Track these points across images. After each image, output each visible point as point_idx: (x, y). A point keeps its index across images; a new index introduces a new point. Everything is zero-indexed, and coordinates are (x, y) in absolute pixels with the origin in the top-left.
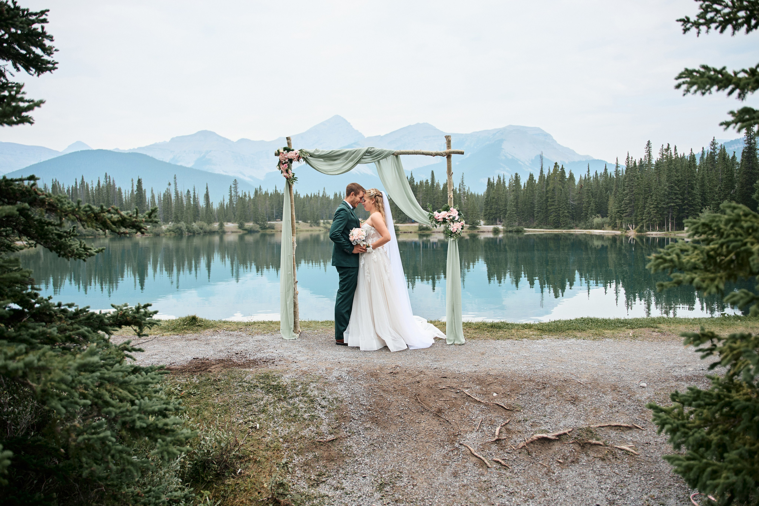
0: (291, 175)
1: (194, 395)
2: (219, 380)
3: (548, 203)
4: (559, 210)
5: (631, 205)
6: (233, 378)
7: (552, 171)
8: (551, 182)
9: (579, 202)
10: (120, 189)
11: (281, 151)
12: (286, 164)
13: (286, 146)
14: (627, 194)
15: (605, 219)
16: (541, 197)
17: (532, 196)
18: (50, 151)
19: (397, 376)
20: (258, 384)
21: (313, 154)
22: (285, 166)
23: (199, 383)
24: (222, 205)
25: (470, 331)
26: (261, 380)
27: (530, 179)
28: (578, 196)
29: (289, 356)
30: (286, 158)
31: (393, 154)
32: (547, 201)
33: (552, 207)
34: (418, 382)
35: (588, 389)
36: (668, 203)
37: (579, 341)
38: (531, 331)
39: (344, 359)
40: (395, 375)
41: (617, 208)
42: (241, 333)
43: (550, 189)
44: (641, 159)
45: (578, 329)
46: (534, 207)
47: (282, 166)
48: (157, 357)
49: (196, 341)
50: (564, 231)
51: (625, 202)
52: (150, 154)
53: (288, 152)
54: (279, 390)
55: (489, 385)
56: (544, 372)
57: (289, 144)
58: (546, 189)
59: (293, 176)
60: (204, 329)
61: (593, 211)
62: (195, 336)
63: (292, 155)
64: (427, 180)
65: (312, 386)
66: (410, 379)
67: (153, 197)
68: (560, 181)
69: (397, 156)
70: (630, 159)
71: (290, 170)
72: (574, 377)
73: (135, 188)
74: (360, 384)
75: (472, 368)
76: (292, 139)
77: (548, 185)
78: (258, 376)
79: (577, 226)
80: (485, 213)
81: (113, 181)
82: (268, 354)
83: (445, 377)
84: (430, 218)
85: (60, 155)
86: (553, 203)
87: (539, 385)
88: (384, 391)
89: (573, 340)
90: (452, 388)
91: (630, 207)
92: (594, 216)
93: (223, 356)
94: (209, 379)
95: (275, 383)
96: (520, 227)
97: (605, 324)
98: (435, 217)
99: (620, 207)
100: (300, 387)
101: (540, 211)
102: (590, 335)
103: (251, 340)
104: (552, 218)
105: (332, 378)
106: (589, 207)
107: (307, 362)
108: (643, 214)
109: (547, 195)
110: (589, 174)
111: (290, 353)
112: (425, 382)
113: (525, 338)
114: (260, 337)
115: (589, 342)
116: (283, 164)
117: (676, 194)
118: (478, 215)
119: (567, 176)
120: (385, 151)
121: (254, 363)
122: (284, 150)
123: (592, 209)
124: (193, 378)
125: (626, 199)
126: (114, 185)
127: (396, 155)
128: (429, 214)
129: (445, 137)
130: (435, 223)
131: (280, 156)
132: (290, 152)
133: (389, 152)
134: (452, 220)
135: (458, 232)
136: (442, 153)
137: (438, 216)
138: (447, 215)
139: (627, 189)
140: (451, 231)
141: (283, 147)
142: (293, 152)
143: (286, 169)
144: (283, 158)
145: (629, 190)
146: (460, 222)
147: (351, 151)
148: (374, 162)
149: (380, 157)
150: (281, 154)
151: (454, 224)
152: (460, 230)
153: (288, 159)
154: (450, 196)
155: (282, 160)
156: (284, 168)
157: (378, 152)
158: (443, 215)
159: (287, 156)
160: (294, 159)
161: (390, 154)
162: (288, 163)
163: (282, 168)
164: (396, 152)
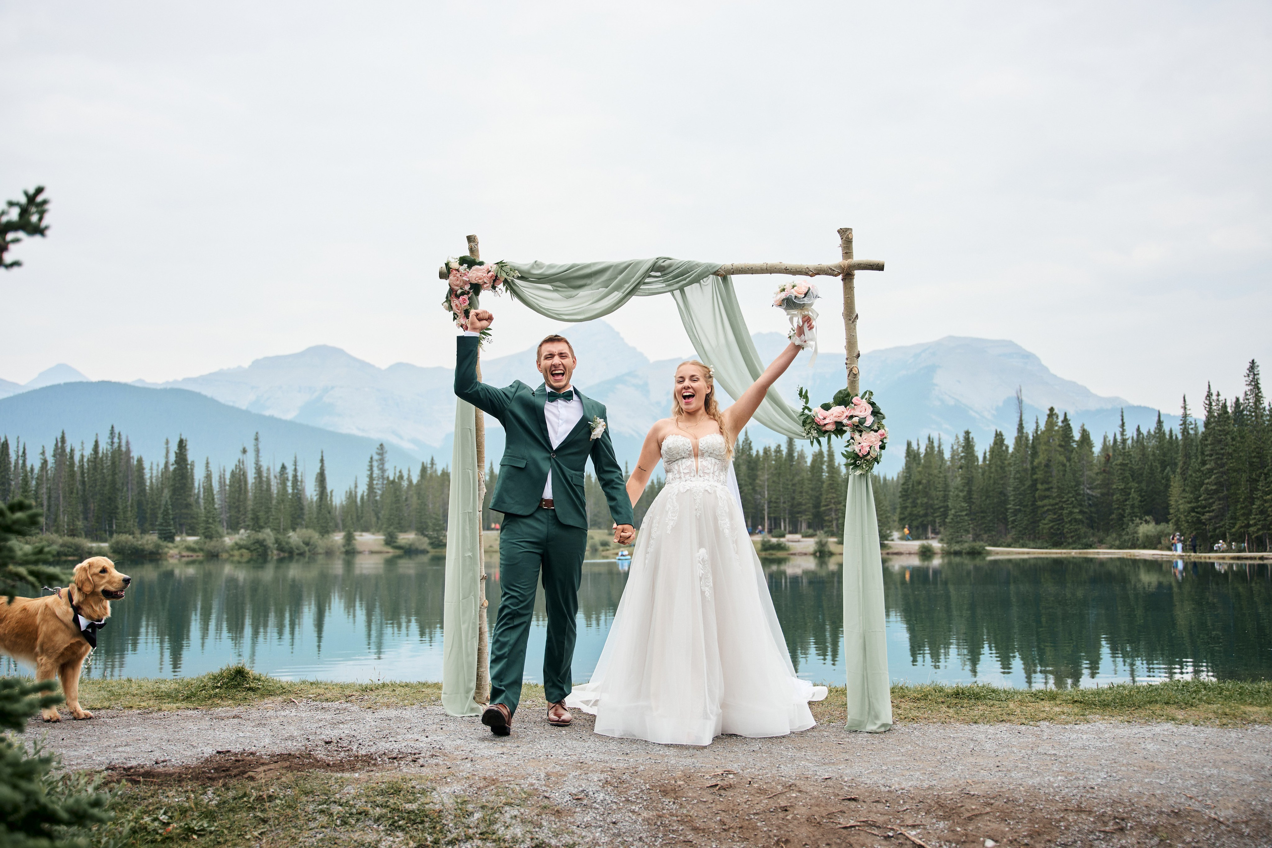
1: (199, 836)
2: (271, 798)
3: (1037, 494)
4: (1062, 508)
5: (1221, 495)
6: (306, 794)
7: (1042, 426)
8: (1042, 448)
9: (1104, 491)
10: (140, 461)
11: (455, 265)
12: (466, 297)
13: (467, 253)
14: (1211, 471)
15: (1162, 527)
16: (1021, 481)
17: (1002, 478)
19: (730, 793)
20: (369, 808)
21: (529, 273)
22: (463, 302)
23: (217, 806)
24: (351, 496)
25: (902, 705)
26: (379, 799)
27: (995, 443)
28: (1100, 477)
29: (457, 749)
30: (465, 283)
31: (716, 273)
32: (1033, 487)
33: (1046, 501)
34: (785, 809)
35: (1242, 835)
37: (1184, 728)
38: (1057, 705)
39: (594, 755)
40: (722, 792)
41: (1190, 502)
42: (349, 705)
43: (1040, 463)
44: (1238, 399)
45: (1175, 703)
46: (1006, 502)
47: (455, 302)
48: (128, 749)
49: (236, 721)
50: (1074, 553)
51: (1206, 489)
53: (470, 267)
54: (422, 822)
55: (970, 819)
56: (1115, 792)
57: (471, 250)
58: (1032, 463)
60: (263, 696)
61: (1136, 510)
62: (236, 711)
63: (480, 274)
65: (508, 815)
66: (765, 802)
67: (209, 477)
68: (1060, 446)
69: (725, 279)
70: (1214, 397)
72: (1196, 806)
73: (172, 458)
74: (633, 812)
75: (922, 781)
76: (480, 239)
77: (1035, 454)
78: (373, 789)
79: (1101, 543)
81: (128, 443)
82: (403, 745)
83: (854, 800)
84: (804, 423)
86: (1047, 493)
87: (1105, 824)
88: (695, 829)
89: (1170, 726)
90: (874, 825)
91: (1220, 499)
92: (1138, 521)
93: (293, 747)
94: (245, 795)
95: (414, 806)
96: (978, 545)
97: (1241, 694)
98: (817, 419)
99: (1197, 499)
100: (477, 815)
101: (1020, 510)
102: (1210, 715)
103: (369, 716)
104: (1045, 525)
105: (560, 798)
106: (1126, 500)
107: (499, 760)
108: (1250, 513)
109: (1035, 477)
110: (1124, 430)
111: (459, 742)
112: (802, 811)
113: (1044, 719)
114: (392, 713)
115: (1210, 732)
116: (458, 297)
119: (1077, 436)
120: (698, 265)
121: (368, 761)
122: (461, 264)
123: (1133, 507)
124: (205, 793)
125: (1210, 483)
126: (128, 451)
127: (724, 275)
128: (803, 414)
129: (839, 231)
130: (816, 435)
131: (451, 277)
132: (474, 268)
133: (707, 267)
134: (857, 426)
135: (873, 454)
136: (831, 269)
137: (824, 419)
138: (845, 415)
139: (1211, 460)
140: (856, 454)
141: (458, 257)
142: (482, 267)
143: (465, 308)
144: (458, 282)
145: (1216, 463)
146: (876, 431)
147: (617, 266)
148: (672, 291)
149: (685, 279)
150: (455, 272)
151: (863, 436)
152: (878, 450)
153: (471, 284)
154: (851, 370)
155: (456, 288)
156: (459, 305)
157: (679, 268)
158: (835, 415)
159: (468, 277)
160: (483, 284)
161: (709, 272)
162: (468, 293)
163: (456, 305)
164: (724, 267)
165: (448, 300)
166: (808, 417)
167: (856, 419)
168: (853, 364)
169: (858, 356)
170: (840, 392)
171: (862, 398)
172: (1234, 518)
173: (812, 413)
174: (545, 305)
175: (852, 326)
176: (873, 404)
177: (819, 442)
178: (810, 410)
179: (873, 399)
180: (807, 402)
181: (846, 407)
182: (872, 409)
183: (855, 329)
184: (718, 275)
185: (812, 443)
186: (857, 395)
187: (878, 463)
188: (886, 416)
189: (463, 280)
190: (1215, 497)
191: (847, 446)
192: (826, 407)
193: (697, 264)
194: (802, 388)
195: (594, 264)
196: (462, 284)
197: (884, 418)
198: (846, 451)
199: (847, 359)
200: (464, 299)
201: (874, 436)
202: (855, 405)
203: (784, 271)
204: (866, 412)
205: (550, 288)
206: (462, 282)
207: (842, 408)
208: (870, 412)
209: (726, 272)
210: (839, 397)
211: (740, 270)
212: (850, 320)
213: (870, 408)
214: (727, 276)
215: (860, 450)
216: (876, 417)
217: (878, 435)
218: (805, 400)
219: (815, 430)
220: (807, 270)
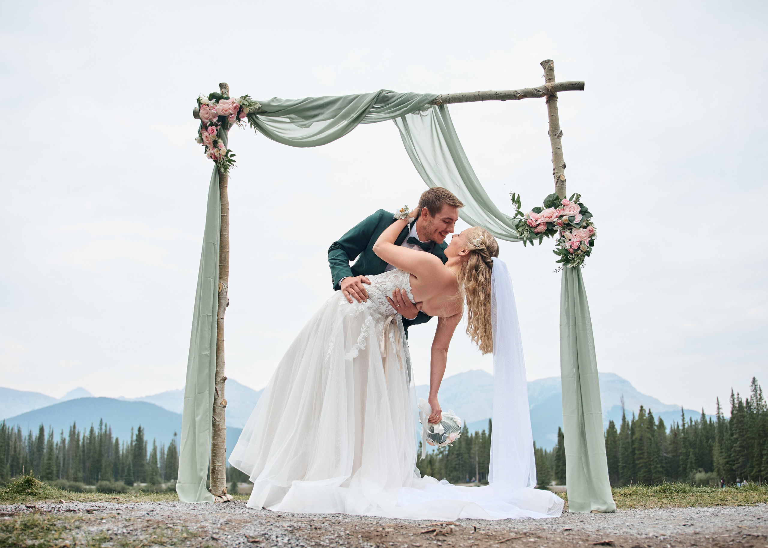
0: (223, 150)
3: (636, 456)
4: (650, 465)
5: (744, 453)
7: (637, 418)
8: (637, 429)
9: (674, 454)
10: (117, 440)
11: (205, 100)
12: (214, 128)
14: (736, 439)
15: (709, 474)
16: (626, 449)
17: (615, 448)
18: (46, 397)
22: (212, 132)
27: (610, 427)
28: (672, 446)
30: (214, 116)
31: (435, 102)
32: (633, 452)
33: (641, 461)
41: (725, 458)
43: (636, 439)
44: (747, 400)
46: (618, 461)
47: (205, 134)
51: (735, 450)
52: (159, 403)
53: (217, 102)
57: (222, 91)
58: (632, 438)
59: (227, 153)
61: (694, 465)
63: (226, 106)
64: (484, 431)
67: (155, 449)
68: (648, 428)
69: (442, 108)
70: (736, 396)
71: (220, 142)
73: (135, 438)
77: (633, 433)
80: (556, 470)
81: (110, 429)
84: (517, 227)
85: (56, 402)
86: (642, 456)
91: (742, 456)
92: (695, 471)
98: (529, 222)
99: (729, 456)
101: (625, 466)
104: (641, 474)
106: (687, 459)
108: (761, 463)
109: (634, 446)
110: (684, 418)
116: (207, 128)
118: (548, 472)
119: (657, 422)
122: (211, 99)
123: (691, 463)
125: (736, 446)
126: (110, 434)
127: (442, 104)
128: (516, 219)
129: (541, 64)
130: (530, 237)
131: (202, 112)
132: (221, 101)
133: (426, 96)
134: (567, 225)
135: (584, 247)
136: (536, 90)
137: (536, 221)
138: (555, 215)
139: (736, 433)
140: (566, 250)
141: (208, 94)
142: (228, 101)
143: (214, 139)
144: (208, 116)
145: (739, 435)
146: (585, 228)
147: (346, 97)
148: (394, 118)
149: (406, 108)
150: (205, 106)
151: (573, 232)
152: (588, 245)
153: (219, 117)
154: (558, 179)
155: (206, 121)
156: (208, 136)
157: (401, 97)
158: (545, 216)
159: (216, 110)
160: (229, 116)
161: (427, 101)
162: (216, 125)
163: (206, 137)
164: (440, 96)
165: (201, 135)
166: (521, 220)
167: (565, 219)
168: (560, 172)
169: (564, 166)
170: (549, 196)
171: (570, 200)
172: (752, 467)
173: (525, 217)
174: (284, 135)
175: (558, 140)
176: (581, 205)
177: (532, 243)
178: (522, 215)
179: (581, 201)
180: (519, 207)
181: (556, 208)
182: (580, 209)
183: (560, 143)
184: (436, 104)
185: (525, 243)
186: (565, 198)
187: (589, 256)
189: (212, 113)
190: (740, 454)
191: (558, 245)
192: (537, 210)
193: (417, 95)
194: (514, 194)
195: (326, 97)
196: (211, 117)
197: (592, 216)
198: (557, 249)
199: (554, 170)
200: (212, 130)
201: (583, 232)
202: (564, 206)
203: (495, 95)
204: (575, 212)
205: (288, 120)
206: (211, 115)
207: (553, 209)
208: (579, 211)
209: (443, 101)
210: (549, 201)
211: (455, 98)
212: (555, 135)
213: (578, 208)
214: (445, 105)
215: (571, 246)
216: (584, 216)
217: (587, 232)
218: (517, 205)
219: (527, 231)
220: (516, 93)
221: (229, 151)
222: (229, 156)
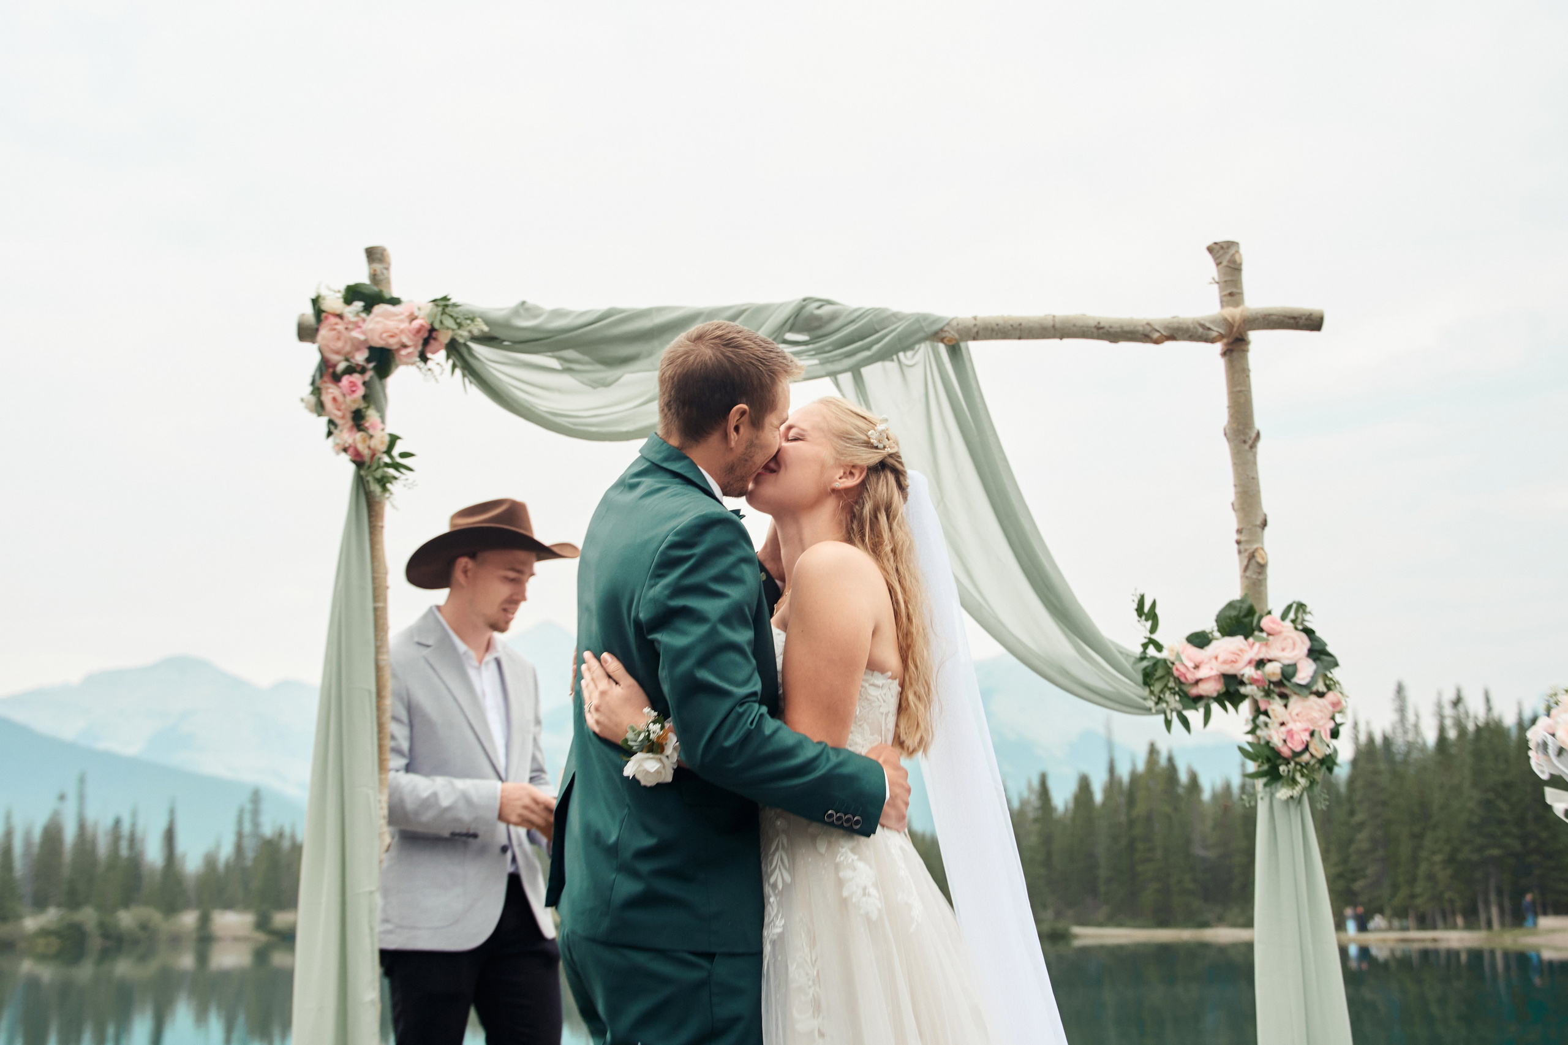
0: (381, 439)
3: (1136, 855)
4: (1168, 875)
5: (1377, 856)
7: (1141, 767)
8: (1140, 795)
9: (1221, 851)
11: (333, 302)
12: (357, 378)
14: (1361, 825)
16: (1115, 839)
17: (1090, 836)
21: (507, 325)
22: (351, 390)
27: (1079, 789)
28: (1216, 832)
30: (357, 346)
31: (937, 336)
32: (1131, 846)
33: (1149, 866)
36: (1481, 849)
43: (1138, 815)
46: (1095, 866)
47: (331, 391)
50: (1185, 935)
51: (1358, 846)
53: (368, 309)
57: (374, 277)
58: (1127, 815)
59: (393, 445)
63: (392, 324)
68: (1164, 792)
69: (954, 351)
70: (1362, 728)
71: (372, 415)
77: (1131, 802)
79: (1220, 921)
84: (1148, 678)
86: (1150, 855)
91: (1375, 860)
96: (1060, 925)
98: (1178, 669)
101: (1114, 878)
104: (1147, 897)
108: (1415, 879)
109: (1133, 833)
116: (336, 378)
117: (1501, 822)
119: (1183, 777)
120: (896, 317)
122: (348, 301)
125: (1362, 840)
127: (957, 341)
128: (1143, 658)
129: (1210, 249)
130: (1179, 706)
131: (324, 332)
132: (379, 309)
133: (917, 320)
134: (1275, 684)
135: (1319, 749)
136: (1202, 326)
137: (1197, 667)
138: (1246, 658)
139: (1361, 810)
140: (1272, 749)
141: (342, 287)
142: (397, 309)
143: (355, 407)
144: (340, 344)
145: (1368, 813)
146: (1321, 695)
148: (833, 375)
149: (868, 347)
150: (333, 320)
151: (1291, 705)
152: (1327, 738)
153: (372, 349)
154: (1252, 556)
155: (334, 358)
156: (341, 400)
157: (852, 321)
158: (1220, 659)
159: (364, 333)
160: (398, 350)
161: (921, 335)
162: (363, 371)
163: (334, 399)
164: (954, 323)
165: (317, 391)
166: (1156, 663)
167: (1273, 670)
168: (1254, 540)
169: (1264, 524)
170: (1231, 605)
171: (1284, 617)
172: (1395, 887)
173: (1164, 655)
174: (543, 403)
175: (1247, 457)
176: (1309, 632)
177: (1185, 723)
178: (1159, 647)
179: (1308, 622)
180: (1153, 630)
181: (1246, 638)
182: (1308, 644)
183: (1255, 463)
184: (942, 340)
185: (1168, 723)
186: (1269, 613)
188: (1340, 661)
189: (353, 339)
190: (1370, 857)
191: (1251, 732)
192: (1200, 640)
193: (895, 315)
194: (1143, 597)
195: (660, 310)
196: (348, 348)
197: (1336, 664)
198: (1249, 743)
199: (1239, 531)
200: (353, 384)
201: (1316, 707)
202: (1269, 634)
203: (1095, 330)
204: (1296, 652)
205: (554, 363)
206: (349, 344)
207: (1237, 642)
208: (1305, 651)
209: (960, 335)
210: (1230, 618)
211: (993, 330)
212: (1245, 442)
213: (1303, 642)
214: (962, 345)
215: (1285, 741)
216: (1318, 662)
217: (1325, 707)
218: (1149, 624)
219: (1174, 694)
220: (1148, 328)
221: (394, 439)
222: (395, 452)
